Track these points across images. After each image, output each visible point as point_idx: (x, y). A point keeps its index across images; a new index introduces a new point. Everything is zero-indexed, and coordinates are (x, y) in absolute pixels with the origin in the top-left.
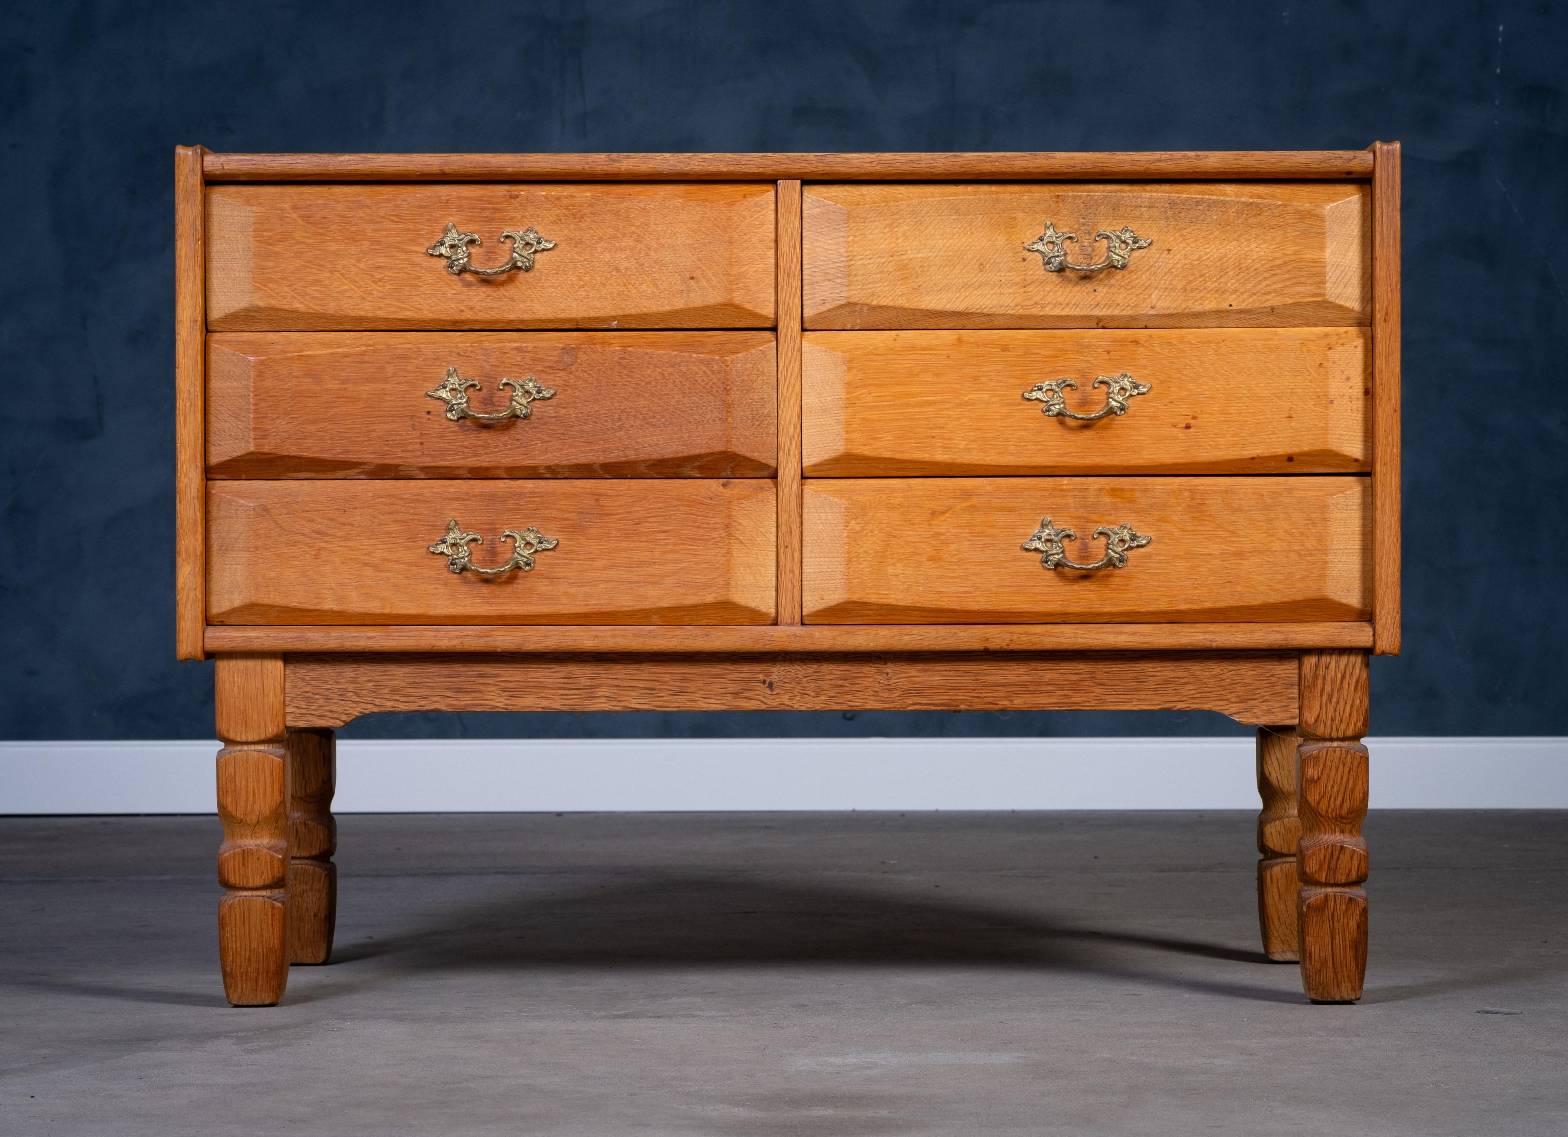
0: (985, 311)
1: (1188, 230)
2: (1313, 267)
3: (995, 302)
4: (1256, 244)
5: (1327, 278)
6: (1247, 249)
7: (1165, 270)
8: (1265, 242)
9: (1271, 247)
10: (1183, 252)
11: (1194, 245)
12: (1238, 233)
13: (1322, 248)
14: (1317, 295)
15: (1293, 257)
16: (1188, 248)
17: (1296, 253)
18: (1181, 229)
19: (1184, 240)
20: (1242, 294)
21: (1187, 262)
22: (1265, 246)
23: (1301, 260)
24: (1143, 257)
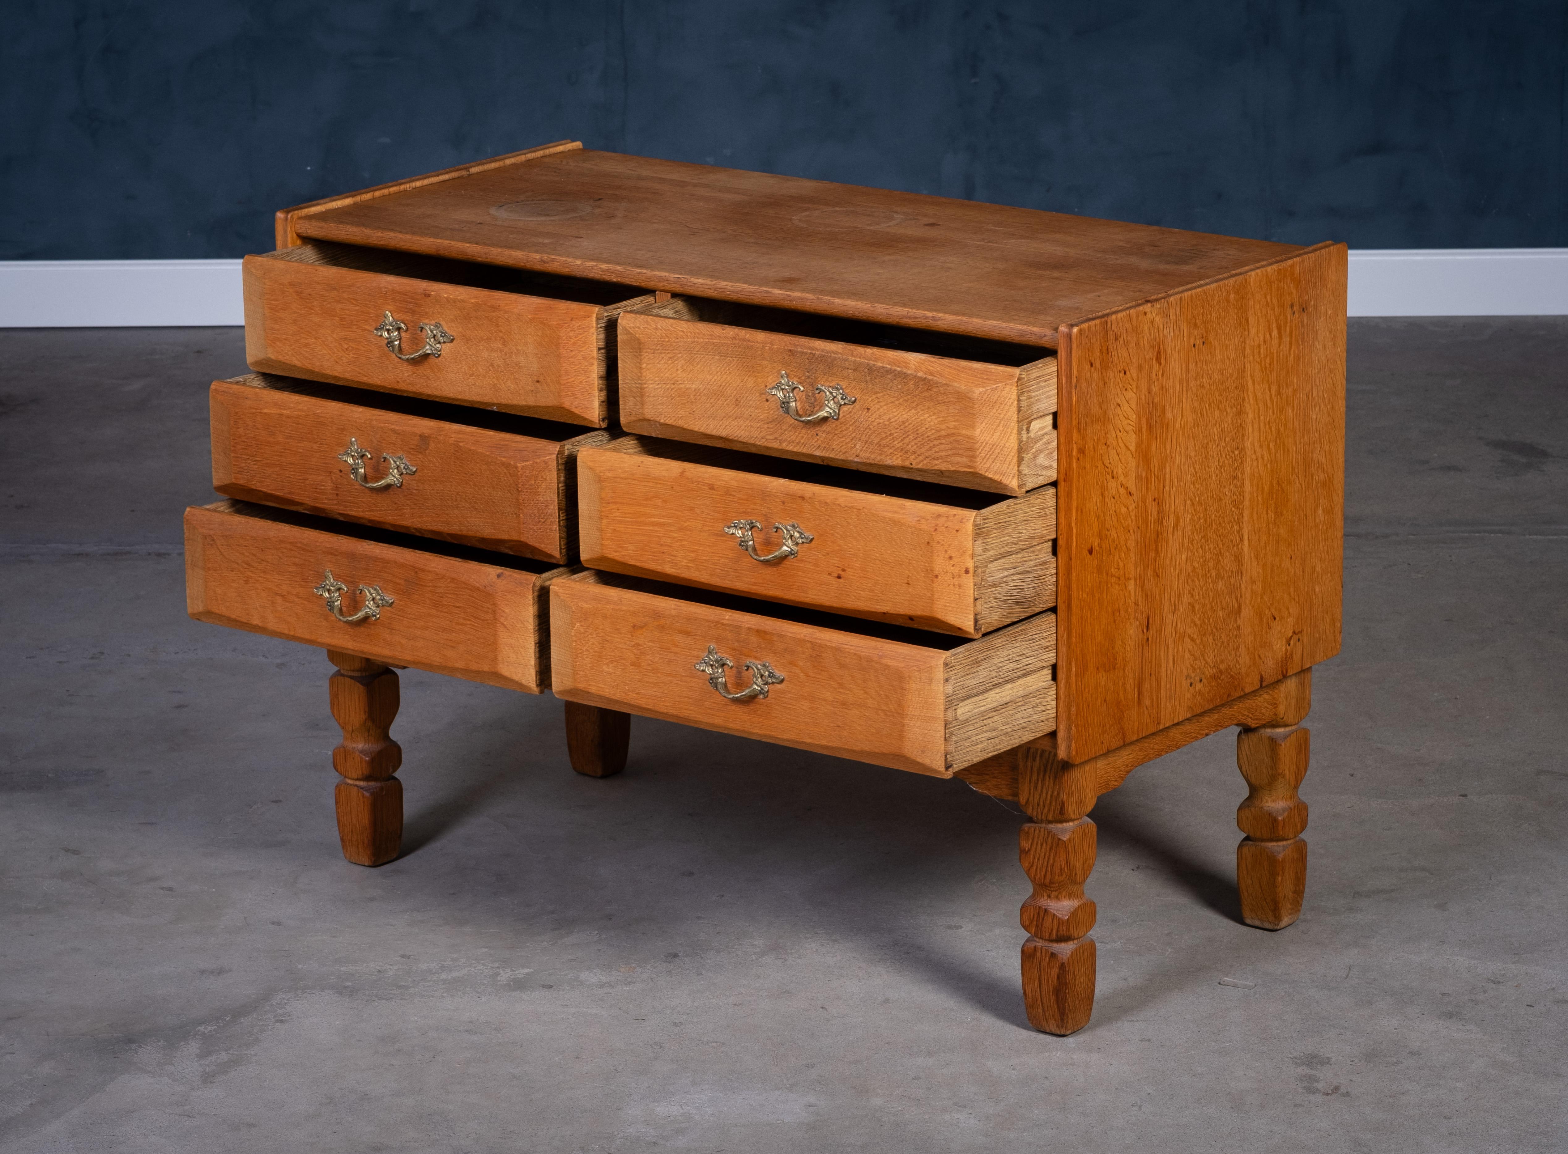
0: (740, 439)
1: (882, 394)
2: (967, 442)
3: (747, 434)
4: (927, 415)
5: (978, 453)
6: (922, 418)
7: (866, 426)
8: (934, 414)
9: (939, 419)
10: (878, 412)
11: (885, 407)
12: (915, 403)
13: (973, 427)
14: (970, 467)
15: (953, 431)
16: (881, 410)
17: (955, 428)
18: (875, 393)
19: (878, 402)
20: (919, 455)
21: (881, 421)
22: (934, 417)
23: (959, 435)
24: (850, 412)
